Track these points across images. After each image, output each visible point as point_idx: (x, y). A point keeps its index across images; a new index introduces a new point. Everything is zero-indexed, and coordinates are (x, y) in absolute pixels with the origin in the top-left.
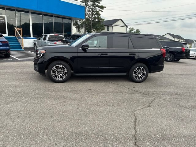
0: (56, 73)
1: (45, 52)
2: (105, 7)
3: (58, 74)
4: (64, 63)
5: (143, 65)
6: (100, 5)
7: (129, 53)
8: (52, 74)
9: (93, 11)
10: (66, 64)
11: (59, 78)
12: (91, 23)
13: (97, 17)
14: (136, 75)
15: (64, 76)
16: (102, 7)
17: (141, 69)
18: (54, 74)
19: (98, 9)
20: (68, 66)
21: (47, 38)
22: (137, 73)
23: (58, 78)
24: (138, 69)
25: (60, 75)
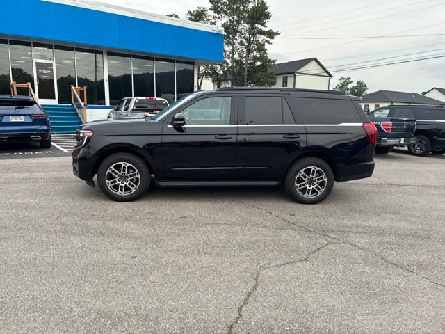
0: (116, 179)
1: (91, 134)
2: (277, 34)
3: (120, 182)
4: (132, 158)
5: (320, 161)
6: (266, 29)
7: (283, 136)
8: (107, 181)
9: (250, 43)
10: (138, 161)
11: (121, 190)
12: (246, 71)
13: (258, 55)
14: (304, 185)
15: (133, 186)
16: (271, 35)
17: (314, 171)
18: (112, 183)
19: (261, 38)
20: (141, 165)
21: (131, 106)
22: (304, 181)
23: (119, 191)
24: (308, 172)
25: (124, 185)
